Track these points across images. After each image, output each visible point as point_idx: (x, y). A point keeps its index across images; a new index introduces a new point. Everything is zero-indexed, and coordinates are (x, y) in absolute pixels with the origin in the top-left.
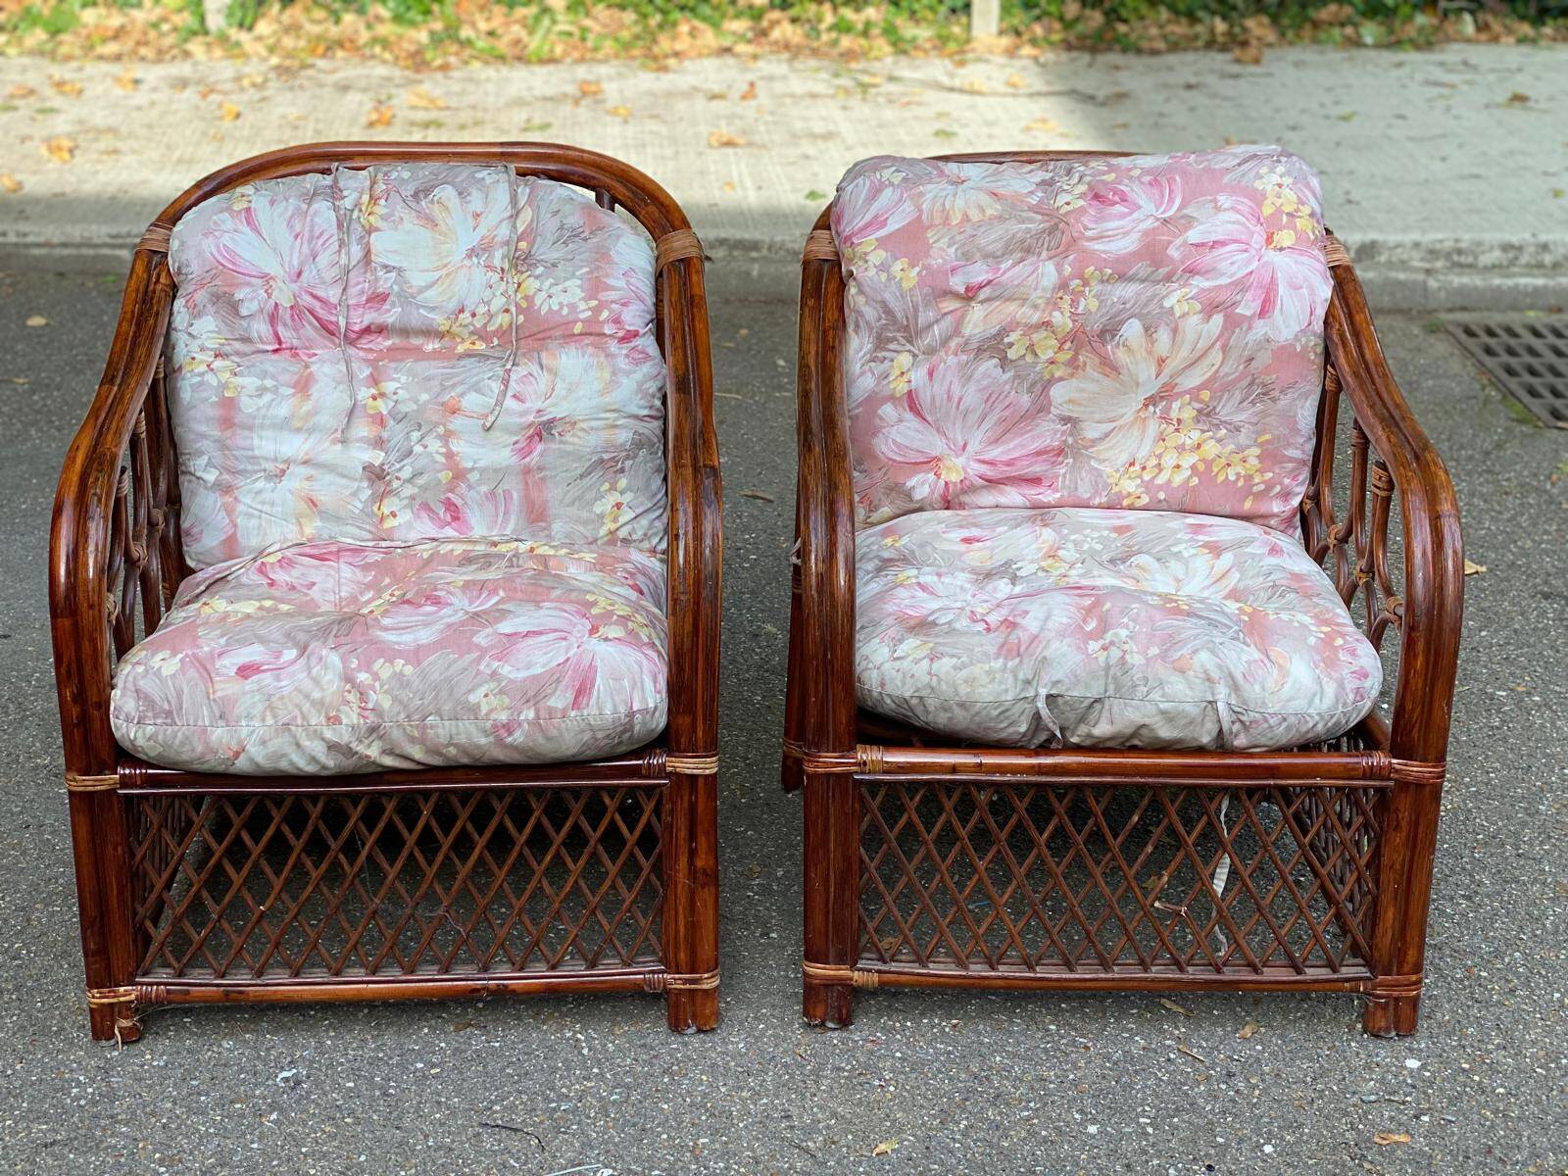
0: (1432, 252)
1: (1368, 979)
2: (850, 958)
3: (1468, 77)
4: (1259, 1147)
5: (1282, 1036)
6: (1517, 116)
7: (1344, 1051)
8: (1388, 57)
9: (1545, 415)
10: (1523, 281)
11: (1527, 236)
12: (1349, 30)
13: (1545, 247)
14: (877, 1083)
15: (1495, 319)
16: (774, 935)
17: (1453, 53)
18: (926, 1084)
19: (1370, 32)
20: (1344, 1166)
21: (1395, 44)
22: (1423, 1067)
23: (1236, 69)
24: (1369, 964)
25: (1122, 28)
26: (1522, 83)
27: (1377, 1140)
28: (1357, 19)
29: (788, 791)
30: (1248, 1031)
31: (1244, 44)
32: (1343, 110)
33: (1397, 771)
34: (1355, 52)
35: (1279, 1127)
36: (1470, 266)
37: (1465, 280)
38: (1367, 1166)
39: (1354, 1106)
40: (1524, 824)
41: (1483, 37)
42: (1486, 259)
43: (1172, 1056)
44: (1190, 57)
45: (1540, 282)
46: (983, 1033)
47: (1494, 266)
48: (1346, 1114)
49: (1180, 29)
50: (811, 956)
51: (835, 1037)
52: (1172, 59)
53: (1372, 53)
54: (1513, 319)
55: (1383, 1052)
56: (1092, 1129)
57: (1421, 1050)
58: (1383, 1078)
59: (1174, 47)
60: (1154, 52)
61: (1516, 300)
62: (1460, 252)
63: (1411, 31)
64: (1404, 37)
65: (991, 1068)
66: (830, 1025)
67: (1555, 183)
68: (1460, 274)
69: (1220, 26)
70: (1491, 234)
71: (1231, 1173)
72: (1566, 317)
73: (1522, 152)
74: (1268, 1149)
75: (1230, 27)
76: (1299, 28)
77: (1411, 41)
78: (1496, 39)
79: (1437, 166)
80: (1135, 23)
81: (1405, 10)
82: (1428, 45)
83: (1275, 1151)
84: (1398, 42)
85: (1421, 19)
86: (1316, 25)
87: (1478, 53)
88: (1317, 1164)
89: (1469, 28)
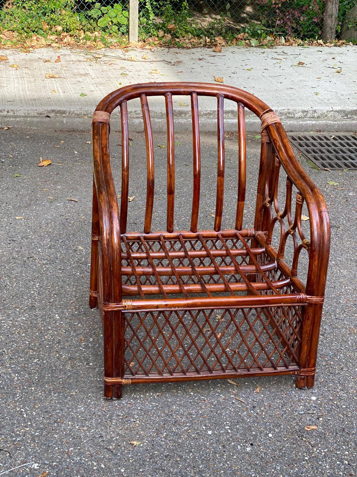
0: (281, 113)
1: (298, 370)
2: (121, 374)
3: (285, 57)
4: (267, 434)
5: (269, 391)
6: (301, 69)
7: (291, 395)
8: (260, 50)
9: (321, 166)
10: (309, 122)
11: (310, 108)
12: (247, 41)
13: (315, 111)
14: (132, 420)
15: (301, 134)
16: (91, 364)
17: (279, 49)
18: (150, 419)
19: (254, 42)
20: (296, 440)
22: (317, 399)
23: (214, 54)
24: (298, 364)
25: (177, 40)
26: (301, 59)
27: (306, 429)
28: (249, 38)
29: (92, 308)
30: (258, 390)
31: (216, 45)
32: (249, 67)
33: (308, 300)
34: (249, 48)
35: (273, 426)
36: (293, 118)
37: (291, 122)
38: (304, 439)
39: (297, 416)
40: (336, 307)
41: (288, 44)
42: (297, 115)
43: (234, 401)
44: (199, 49)
45: (314, 122)
46: (169, 398)
47: (300, 118)
48: (295, 419)
49: (196, 40)
50: (107, 375)
51: (116, 403)
52: (193, 50)
53: (255, 49)
54: (306, 134)
55: (303, 394)
56: (210, 432)
57: (316, 393)
58: (305, 405)
59: (194, 47)
60: (188, 48)
61: (307, 129)
62: (289, 113)
63: (266, 41)
64: (264, 44)
65: (172, 411)
66: (114, 399)
67: (315, 90)
68: (290, 120)
69: (208, 40)
70: (299, 107)
71: (259, 446)
72: (322, 133)
73: (304, 81)
74: (270, 435)
75: (211, 40)
76: (232, 41)
77: (266, 45)
78: (292, 45)
79: (279, 85)
80: (181, 38)
81: (264, 35)
82: (271, 46)
83: (273, 436)
84: (262, 45)
85: (269, 38)
86: (237, 39)
87: (287, 49)
88: (287, 440)
89: (283, 41)
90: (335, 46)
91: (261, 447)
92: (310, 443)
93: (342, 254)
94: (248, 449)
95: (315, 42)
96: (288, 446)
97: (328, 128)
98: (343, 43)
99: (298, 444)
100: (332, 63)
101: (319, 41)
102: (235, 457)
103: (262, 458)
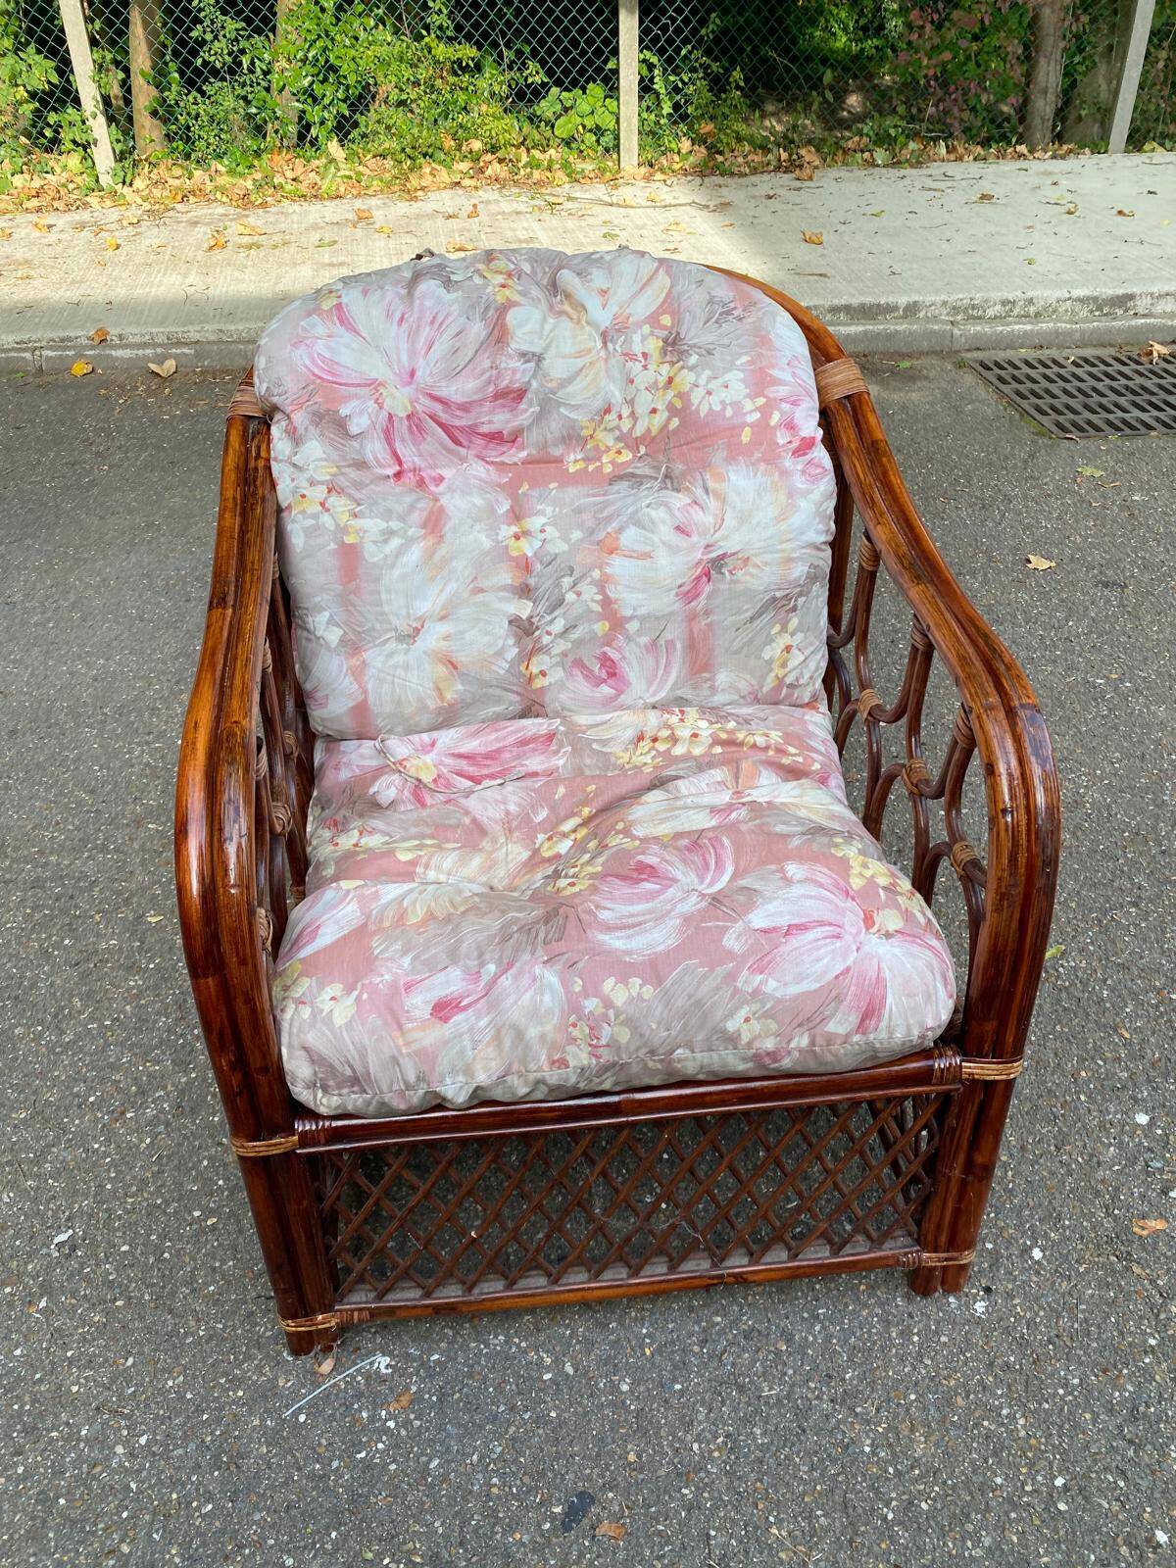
0: (954, 308)
3: (949, 184)
4: (1026, 1251)
6: (986, 208)
7: (1076, 1108)
8: (894, 173)
9: (1055, 429)
10: (1016, 327)
11: (1019, 293)
12: (867, 155)
13: (1031, 301)
15: (1001, 356)
17: (935, 169)
19: (880, 156)
20: (1114, 1271)
21: (896, 164)
22: (1152, 1122)
23: (798, 184)
25: (720, 158)
26: (986, 187)
27: (1136, 1229)
28: (871, 147)
31: (801, 167)
32: (876, 210)
34: (871, 170)
35: (1040, 1220)
36: (980, 318)
37: (979, 328)
38: (1137, 1269)
41: (952, 157)
42: (990, 312)
44: (766, 177)
45: (1028, 327)
47: (996, 317)
48: (1098, 1194)
49: (758, 157)
52: (754, 179)
53: (884, 170)
54: (1010, 354)
57: (1144, 1100)
58: (1121, 1142)
59: (754, 171)
60: (742, 175)
61: (1012, 342)
62: (974, 307)
63: (905, 154)
64: (903, 158)
67: (1026, 254)
68: (974, 325)
69: (784, 156)
70: (993, 293)
71: (1010, 1296)
72: (1047, 352)
73: (998, 233)
74: (1037, 1254)
75: (790, 155)
76: (835, 154)
77: (907, 161)
78: (960, 159)
79: (945, 245)
80: (728, 154)
81: (902, 139)
82: (918, 164)
83: (1044, 1256)
84: (899, 163)
85: (912, 145)
86: (845, 152)
87: (952, 168)
88: (1087, 1271)
89: (943, 151)
90: (1054, 157)
91: (1017, 1301)
92: (1153, 1282)
93: (1146, 659)
94: (980, 1307)
95: (1011, 150)
96: (1092, 1296)
97: (1060, 339)
98: (1071, 151)
99: (1120, 1286)
100: (1053, 194)
101: (1018, 148)
102: (944, 1339)
103: (1023, 1344)
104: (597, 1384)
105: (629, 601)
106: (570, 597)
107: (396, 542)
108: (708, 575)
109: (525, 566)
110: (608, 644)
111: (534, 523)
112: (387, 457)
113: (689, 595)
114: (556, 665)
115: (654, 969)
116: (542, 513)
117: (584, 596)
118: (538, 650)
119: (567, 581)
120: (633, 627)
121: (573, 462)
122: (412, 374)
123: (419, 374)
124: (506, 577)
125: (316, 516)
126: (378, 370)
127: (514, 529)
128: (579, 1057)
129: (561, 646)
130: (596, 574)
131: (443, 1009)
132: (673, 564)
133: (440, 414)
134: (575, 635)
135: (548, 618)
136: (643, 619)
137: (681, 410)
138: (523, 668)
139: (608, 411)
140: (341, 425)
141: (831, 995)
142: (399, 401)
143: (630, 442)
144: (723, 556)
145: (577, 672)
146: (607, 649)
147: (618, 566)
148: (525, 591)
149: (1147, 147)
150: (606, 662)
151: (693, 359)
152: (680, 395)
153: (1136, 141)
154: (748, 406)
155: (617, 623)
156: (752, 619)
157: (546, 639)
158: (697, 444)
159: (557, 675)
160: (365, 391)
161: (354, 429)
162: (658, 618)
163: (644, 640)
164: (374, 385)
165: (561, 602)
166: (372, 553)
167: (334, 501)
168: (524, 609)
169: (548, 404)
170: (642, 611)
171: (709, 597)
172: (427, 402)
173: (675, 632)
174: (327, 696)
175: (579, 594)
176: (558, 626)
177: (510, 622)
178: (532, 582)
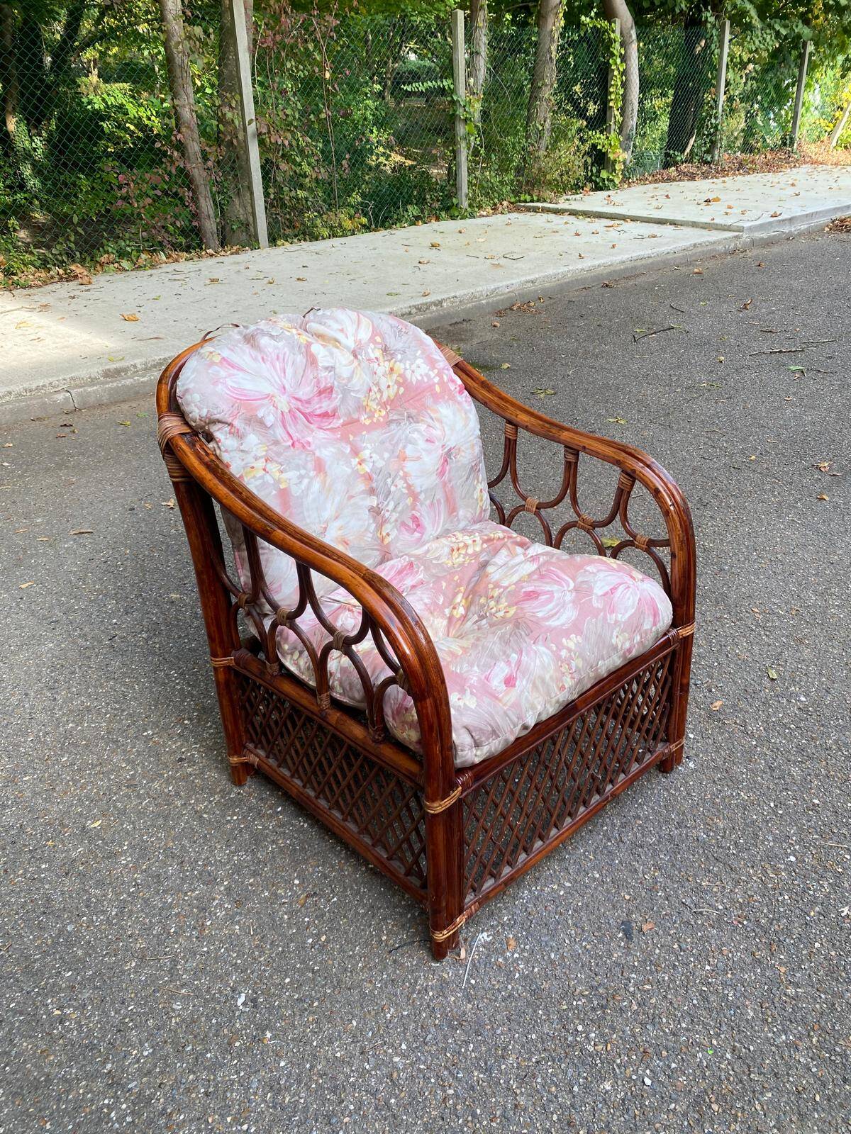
3: (184, 276)
6: (220, 287)
8: (140, 274)
12: (117, 265)
19: (126, 264)
23: (83, 287)
25: (16, 278)
26: (208, 274)
27: (713, 709)
28: (117, 260)
31: (77, 276)
32: (154, 296)
38: (726, 722)
41: (170, 260)
44: (57, 286)
49: (43, 274)
52: (49, 288)
53: (134, 273)
59: (45, 283)
60: (40, 286)
63: (141, 262)
64: (142, 264)
69: (61, 271)
73: (241, 300)
74: (691, 736)
75: (65, 270)
76: (95, 267)
77: (145, 266)
78: (177, 261)
80: (20, 275)
81: (135, 253)
82: (153, 267)
84: (140, 267)
85: (143, 256)
86: (102, 265)
87: (177, 267)
89: (164, 258)
90: (232, 254)
91: (701, 755)
92: (735, 723)
94: (691, 765)
95: (204, 253)
96: (722, 739)
98: (239, 250)
99: (727, 731)
100: (253, 274)
101: (208, 251)
102: (691, 783)
103: (716, 768)
104: (585, 882)
105: (419, 483)
106: (393, 489)
107: (306, 481)
108: (446, 461)
109: (368, 478)
110: (414, 509)
111: (366, 454)
112: (287, 437)
113: (442, 473)
114: (393, 527)
115: (576, 628)
116: (365, 448)
117: (399, 486)
118: (384, 522)
119: (389, 480)
120: (422, 497)
121: (364, 419)
122: (284, 388)
123: (287, 387)
124: (361, 486)
125: (262, 477)
126: (267, 389)
127: (357, 460)
128: (568, 682)
129: (395, 515)
130: (401, 473)
131: (509, 681)
132: (431, 460)
133: (301, 407)
134: (400, 508)
135: (386, 503)
136: (426, 490)
137: (403, 382)
138: (379, 535)
139: (370, 390)
140: (261, 422)
141: (640, 613)
142: (283, 403)
143: (384, 405)
144: (450, 450)
145: (402, 529)
146: (414, 512)
147: (410, 466)
148: (372, 491)
149: (279, 242)
150: (415, 519)
151: (399, 357)
152: (400, 375)
153: (273, 240)
154: (432, 374)
155: (415, 496)
156: (467, 479)
157: (387, 515)
158: (417, 398)
159: (394, 533)
160: (265, 401)
161: (269, 424)
162: (432, 489)
163: (428, 502)
164: (269, 397)
165: (389, 493)
166: (296, 491)
167: (270, 466)
168: (373, 501)
169: (346, 392)
170: (424, 488)
171: (449, 472)
172: (294, 401)
173: (440, 495)
174: (280, 586)
175: (396, 486)
176: (391, 507)
177: (369, 510)
178: (374, 485)
